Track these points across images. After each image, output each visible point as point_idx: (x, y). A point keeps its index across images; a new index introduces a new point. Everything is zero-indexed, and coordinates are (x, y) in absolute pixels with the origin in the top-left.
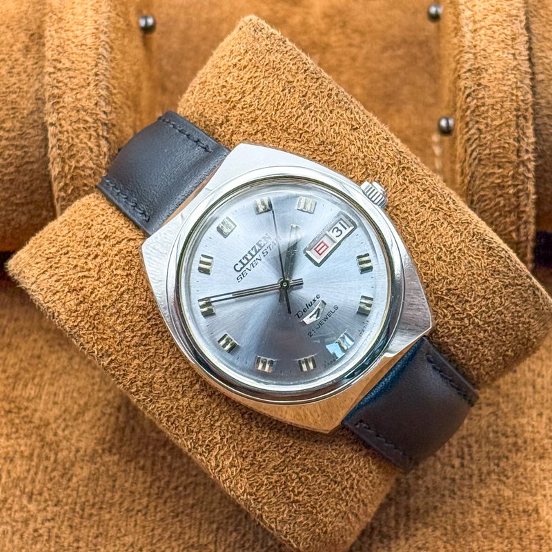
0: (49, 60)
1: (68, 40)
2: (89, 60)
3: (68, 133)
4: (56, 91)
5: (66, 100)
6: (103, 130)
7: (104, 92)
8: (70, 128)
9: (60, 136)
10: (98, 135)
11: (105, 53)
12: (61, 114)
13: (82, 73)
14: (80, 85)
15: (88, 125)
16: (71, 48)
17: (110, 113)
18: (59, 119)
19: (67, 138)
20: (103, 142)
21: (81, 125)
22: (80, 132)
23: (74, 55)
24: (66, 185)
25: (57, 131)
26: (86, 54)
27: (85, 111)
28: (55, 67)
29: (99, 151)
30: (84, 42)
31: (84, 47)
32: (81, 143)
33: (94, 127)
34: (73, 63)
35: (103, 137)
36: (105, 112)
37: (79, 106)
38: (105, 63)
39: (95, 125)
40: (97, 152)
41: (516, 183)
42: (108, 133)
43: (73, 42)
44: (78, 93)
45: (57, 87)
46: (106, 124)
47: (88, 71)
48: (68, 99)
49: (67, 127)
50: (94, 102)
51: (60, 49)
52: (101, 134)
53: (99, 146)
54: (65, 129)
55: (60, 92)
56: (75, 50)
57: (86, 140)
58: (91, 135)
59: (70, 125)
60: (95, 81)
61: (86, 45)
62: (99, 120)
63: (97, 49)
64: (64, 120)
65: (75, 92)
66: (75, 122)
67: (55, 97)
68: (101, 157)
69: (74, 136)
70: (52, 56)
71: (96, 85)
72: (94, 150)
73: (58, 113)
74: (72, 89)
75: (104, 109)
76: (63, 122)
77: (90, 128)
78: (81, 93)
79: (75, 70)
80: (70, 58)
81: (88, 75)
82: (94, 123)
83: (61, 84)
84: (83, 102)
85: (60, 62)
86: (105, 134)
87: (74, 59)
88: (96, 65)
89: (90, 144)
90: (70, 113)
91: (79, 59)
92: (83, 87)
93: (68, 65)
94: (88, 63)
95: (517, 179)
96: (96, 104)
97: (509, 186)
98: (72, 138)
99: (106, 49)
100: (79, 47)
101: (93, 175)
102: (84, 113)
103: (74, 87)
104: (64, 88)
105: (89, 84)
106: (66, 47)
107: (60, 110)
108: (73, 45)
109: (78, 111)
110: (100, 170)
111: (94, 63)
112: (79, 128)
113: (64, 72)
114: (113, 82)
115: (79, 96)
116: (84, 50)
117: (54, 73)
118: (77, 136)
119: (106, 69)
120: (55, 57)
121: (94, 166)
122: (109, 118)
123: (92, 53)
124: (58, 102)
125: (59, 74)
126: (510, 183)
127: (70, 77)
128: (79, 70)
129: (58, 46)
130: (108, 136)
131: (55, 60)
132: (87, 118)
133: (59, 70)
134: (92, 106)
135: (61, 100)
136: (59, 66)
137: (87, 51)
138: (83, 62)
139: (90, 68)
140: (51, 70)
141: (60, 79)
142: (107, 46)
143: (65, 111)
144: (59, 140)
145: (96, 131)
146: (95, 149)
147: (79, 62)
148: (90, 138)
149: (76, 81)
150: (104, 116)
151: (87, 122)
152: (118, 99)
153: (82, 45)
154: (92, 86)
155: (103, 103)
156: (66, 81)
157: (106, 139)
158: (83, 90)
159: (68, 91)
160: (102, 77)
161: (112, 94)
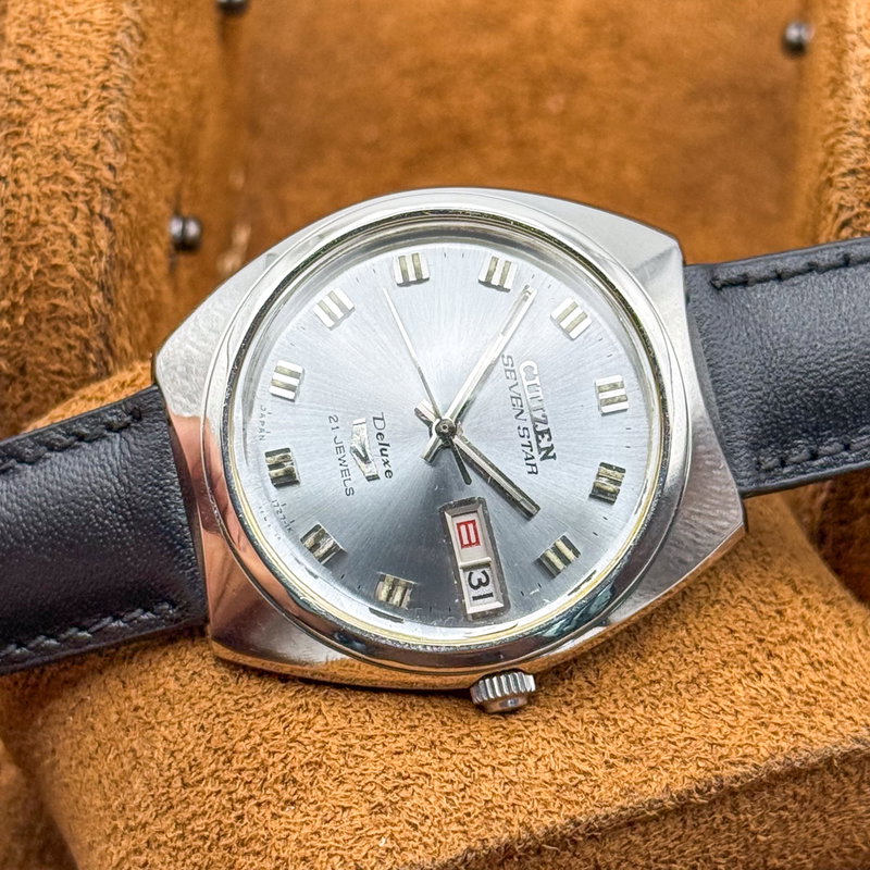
0: (10, 45)
1: (56, 8)
2: (94, 55)
3: (30, 199)
4: (16, 110)
5: (35, 131)
6: (102, 203)
7: (114, 125)
8: (34, 189)
9: (13, 203)
10: (92, 211)
11: (129, 46)
12: (19, 160)
13: (74, 80)
14: (68, 103)
15: (74, 189)
16: (60, 26)
17: (123, 169)
18: (15, 170)
19: (28, 210)
20: (100, 228)
21: (60, 188)
22: (54, 202)
23: (64, 42)
24: (14, 305)
25: (8, 193)
26: (90, 42)
27: (71, 158)
28: (20, 61)
29: (90, 245)
30: (87, 16)
31: (86, 27)
32: (55, 223)
33: (85, 194)
34: (59, 56)
35: (101, 216)
36: (111, 167)
37: (59, 146)
38: (124, 65)
39: (88, 191)
40: (85, 248)
42: (113, 210)
43: (65, 14)
44: (59, 120)
45: (19, 102)
46: (110, 192)
47: (88, 76)
48: (39, 129)
49: (29, 187)
50: (91, 142)
51: (36, 25)
52: (98, 209)
53: (90, 234)
54: (24, 190)
55: (25, 113)
56: (66, 29)
57: (65, 220)
58: (76, 209)
59: (37, 183)
60: (99, 99)
61: (91, 23)
62: (98, 181)
63: (113, 34)
64: (26, 171)
65: (55, 117)
66: (48, 179)
67: (12, 122)
68: (92, 258)
69: (42, 209)
70: (19, 36)
71: (101, 108)
72: (79, 242)
73: (15, 157)
74: (50, 111)
75: (112, 161)
76: (22, 176)
77: (76, 194)
78: (67, 120)
79: (62, 71)
80: (54, 45)
81: (87, 86)
82: (87, 185)
83: (28, 97)
84: (69, 141)
85: (33, 51)
86: (107, 211)
87: (61, 49)
88: (106, 68)
89: (72, 228)
90: (39, 160)
91: (74, 50)
92: (72, 108)
93: (48, 59)
94: (89, 62)
96: (96, 148)
98: (37, 212)
99: (131, 36)
100: (77, 26)
101: (71, 292)
102: (68, 163)
103: (55, 107)
104: (33, 105)
105: (85, 105)
106: (49, 23)
107: (21, 150)
108: (63, 20)
109: (56, 157)
110: (88, 284)
111: (101, 62)
112: (53, 192)
113: (38, 73)
114: (136, 105)
115: (62, 127)
116: (85, 33)
117: (17, 72)
118: (49, 210)
119: (126, 78)
120: (24, 39)
121: (78, 275)
122: (120, 179)
123: (100, 41)
124: (18, 134)
125: (28, 76)
127: (49, 86)
128: (69, 72)
129: (33, 18)
130: (112, 216)
131: (22, 46)
132: (73, 174)
133: (29, 67)
134: (86, 149)
135: (25, 130)
136: (30, 59)
137: (92, 37)
138: (81, 57)
139: (92, 71)
140: (13, 65)
141: (28, 86)
142: (134, 31)
143: (29, 154)
144: (9, 212)
145: (88, 203)
146: (82, 240)
147: (73, 56)
148: (75, 217)
149: (59, 94)
150: (108, 174)
151: (71, 181)
152: (145, 142)
153: (82, 22)
154: (91, 110)
155: (110, 148)
156: (39, 92)
157: (108, 222)
158: (72, 114)
159: (42, 113)
160: (115, 93)
161: (131, 131)
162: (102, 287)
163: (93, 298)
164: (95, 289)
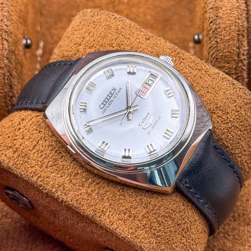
6: (5, 35)
7: (6, 14)
10: (2, 38)
17: (10, 25)
20: (5, 42)
29: (3, 47)
35: (5, 39)
36: (6, 25)
41: (237, 72)
42: (8, 37)
46: (7, 32)
52: (4, 37)
53: (2, 44)
62: (3, 29)
68: (4, 51)
75: (6, 24)
86: (6, 37)
95: (237, 70)
96: (1, 20)
97: (233, 74)
110: (3, 58)
114: (11, 8)
122: (9, 28)
126: (233, 72)
130: (8, 39)
150: (6, 27)
152: (15, 18)
155: (5, 20)
157: (7, 40)
160: (5, 5)
161: (10, 15)
162: (7, 58)
163: (5, 61)
164: (5, 59)
